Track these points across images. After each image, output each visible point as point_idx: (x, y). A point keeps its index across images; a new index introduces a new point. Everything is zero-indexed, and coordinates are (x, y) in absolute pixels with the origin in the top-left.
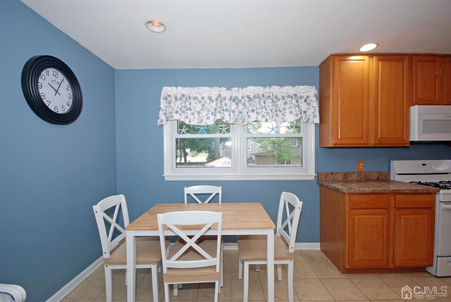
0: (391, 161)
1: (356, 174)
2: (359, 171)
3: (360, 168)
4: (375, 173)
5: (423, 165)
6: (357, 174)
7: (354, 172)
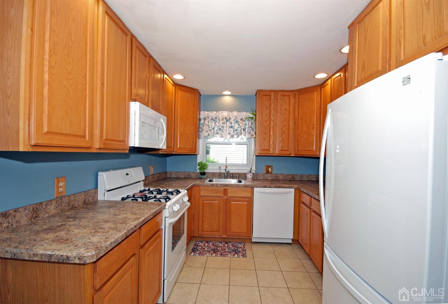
0: (100, 173)
1: (54, 202)
2: (59, 196)
3: (61, 189)
4: (81, 194)
5: (127, 174)
6: (57, 202)
7: (52, 200)
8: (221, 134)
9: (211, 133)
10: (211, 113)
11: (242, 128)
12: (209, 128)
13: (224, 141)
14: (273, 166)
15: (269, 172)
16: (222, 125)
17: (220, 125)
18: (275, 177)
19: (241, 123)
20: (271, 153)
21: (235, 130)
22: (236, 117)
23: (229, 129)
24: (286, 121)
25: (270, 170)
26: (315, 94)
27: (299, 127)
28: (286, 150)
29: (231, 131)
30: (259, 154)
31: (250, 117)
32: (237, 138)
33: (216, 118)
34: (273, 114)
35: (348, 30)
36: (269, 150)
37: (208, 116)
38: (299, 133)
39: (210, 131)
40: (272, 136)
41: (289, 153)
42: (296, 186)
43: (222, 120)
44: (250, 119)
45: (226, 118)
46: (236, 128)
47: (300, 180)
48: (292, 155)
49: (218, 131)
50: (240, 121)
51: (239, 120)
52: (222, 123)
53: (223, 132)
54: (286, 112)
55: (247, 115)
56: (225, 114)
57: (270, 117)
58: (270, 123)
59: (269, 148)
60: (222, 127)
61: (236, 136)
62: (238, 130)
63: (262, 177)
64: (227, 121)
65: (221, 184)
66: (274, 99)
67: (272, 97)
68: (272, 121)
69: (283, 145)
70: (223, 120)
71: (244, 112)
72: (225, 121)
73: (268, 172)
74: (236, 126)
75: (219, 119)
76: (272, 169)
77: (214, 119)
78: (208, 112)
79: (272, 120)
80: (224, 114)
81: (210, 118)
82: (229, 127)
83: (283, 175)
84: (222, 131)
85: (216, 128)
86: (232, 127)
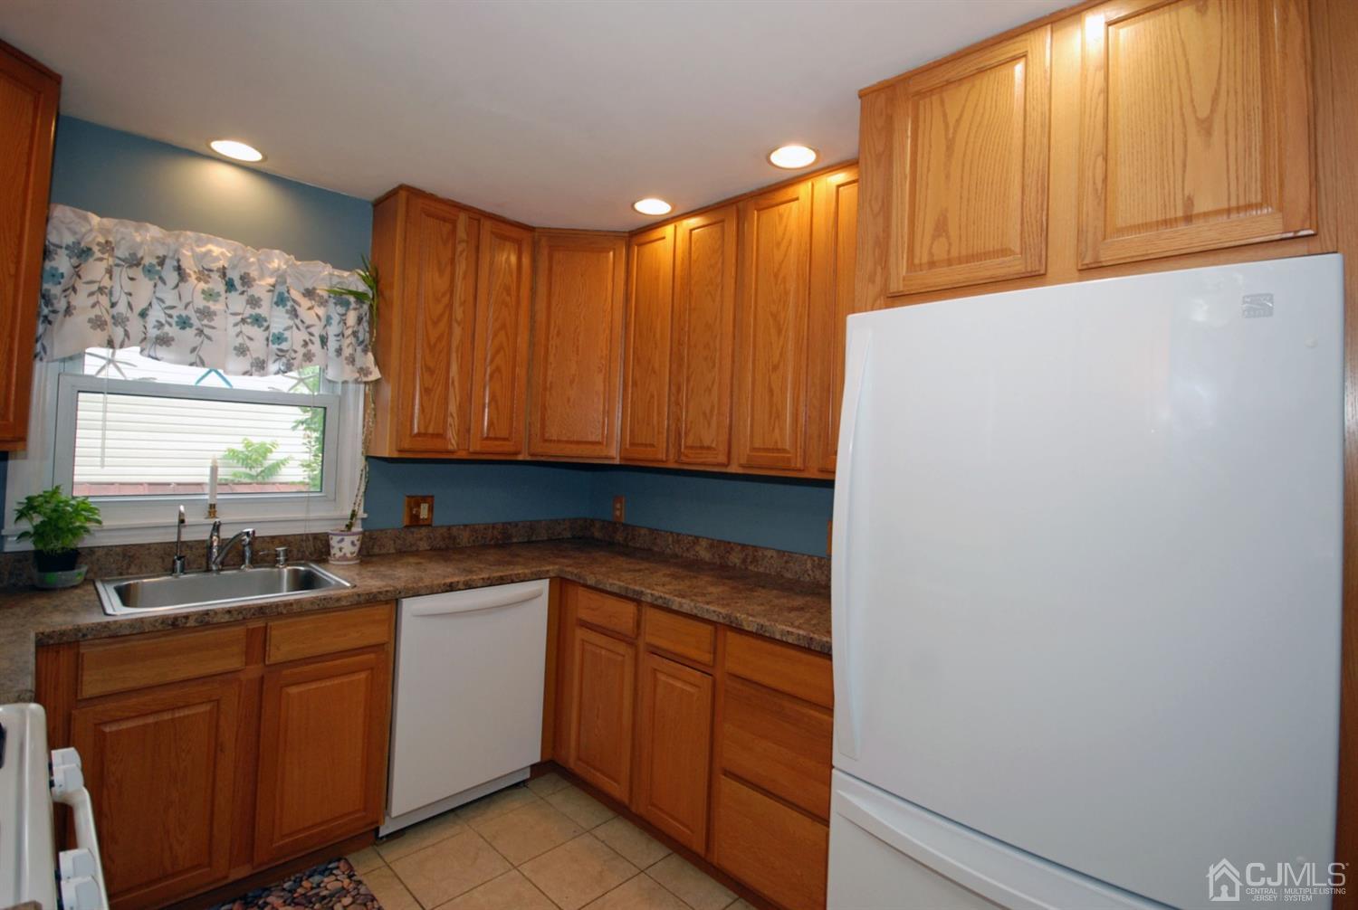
8: (193, 350)
9: (127, 334)
10: (131, 230)
11: (317, 335)
12: (113, 305)
13: (199, 385)
14: (436, 500)
15: (421, 523)
16: (200, 302)
17: (186, 299)
18: (444, 539)
19: (309, 309)
20: (450, 447)
21: (270, 339)
22: (281, 278)
23: (238, 329)
24: (507, 334)
25: (424, 512)
26: (607, 257)
27: (551, 359)
28: (505, 439)
29: (251, 339)
30: (400, 451)
31: (353, 288)
32: (280, 376)
33: (162, 261)
34: (463, 299)
35: (859, 101)
36: (440, 436)
37: (107, 242)
38: (548, 383)
39: (115, 324)
40: (456, 384)
41: (512, 449)
42: (553, 569)
43: (199, 279)
44: (352, 299)
45: (223, 272)
46: (276, 327)
47: (526, 540)
48: (520, 458)
49: (167, 328)
50: (305, 303)
51: (295, 294)
52: (203, 292)
53: (209, 338)
54: (508, 299)
55: (335, 280)
56: (219, 251)
57: (450, 306)
58: (450, 333)
59: (445, 430)
60: (198, 311)
61: (273, 367)
62: (286, 340)
63: (392, 542)
64: (230, 286)
65: (229, 611)
66: (467, 242)
67: (461, 233)
68: (459, 324)
69: (495, 421)
70: (204, 274)
71: (325, 262)
72: (219, 286)
73: (415, 521)
74: (279, 320)
75: (179, 269)
76: (431, 510)
77: (152, 265)
78: (105, 220)
79: (459, 319)
80: (210, 252)
81: (122, 252)
82: (239, 318)
83: (472, 528)
84: (200, 332)
85: (156, 314)
86: (257, 320)
